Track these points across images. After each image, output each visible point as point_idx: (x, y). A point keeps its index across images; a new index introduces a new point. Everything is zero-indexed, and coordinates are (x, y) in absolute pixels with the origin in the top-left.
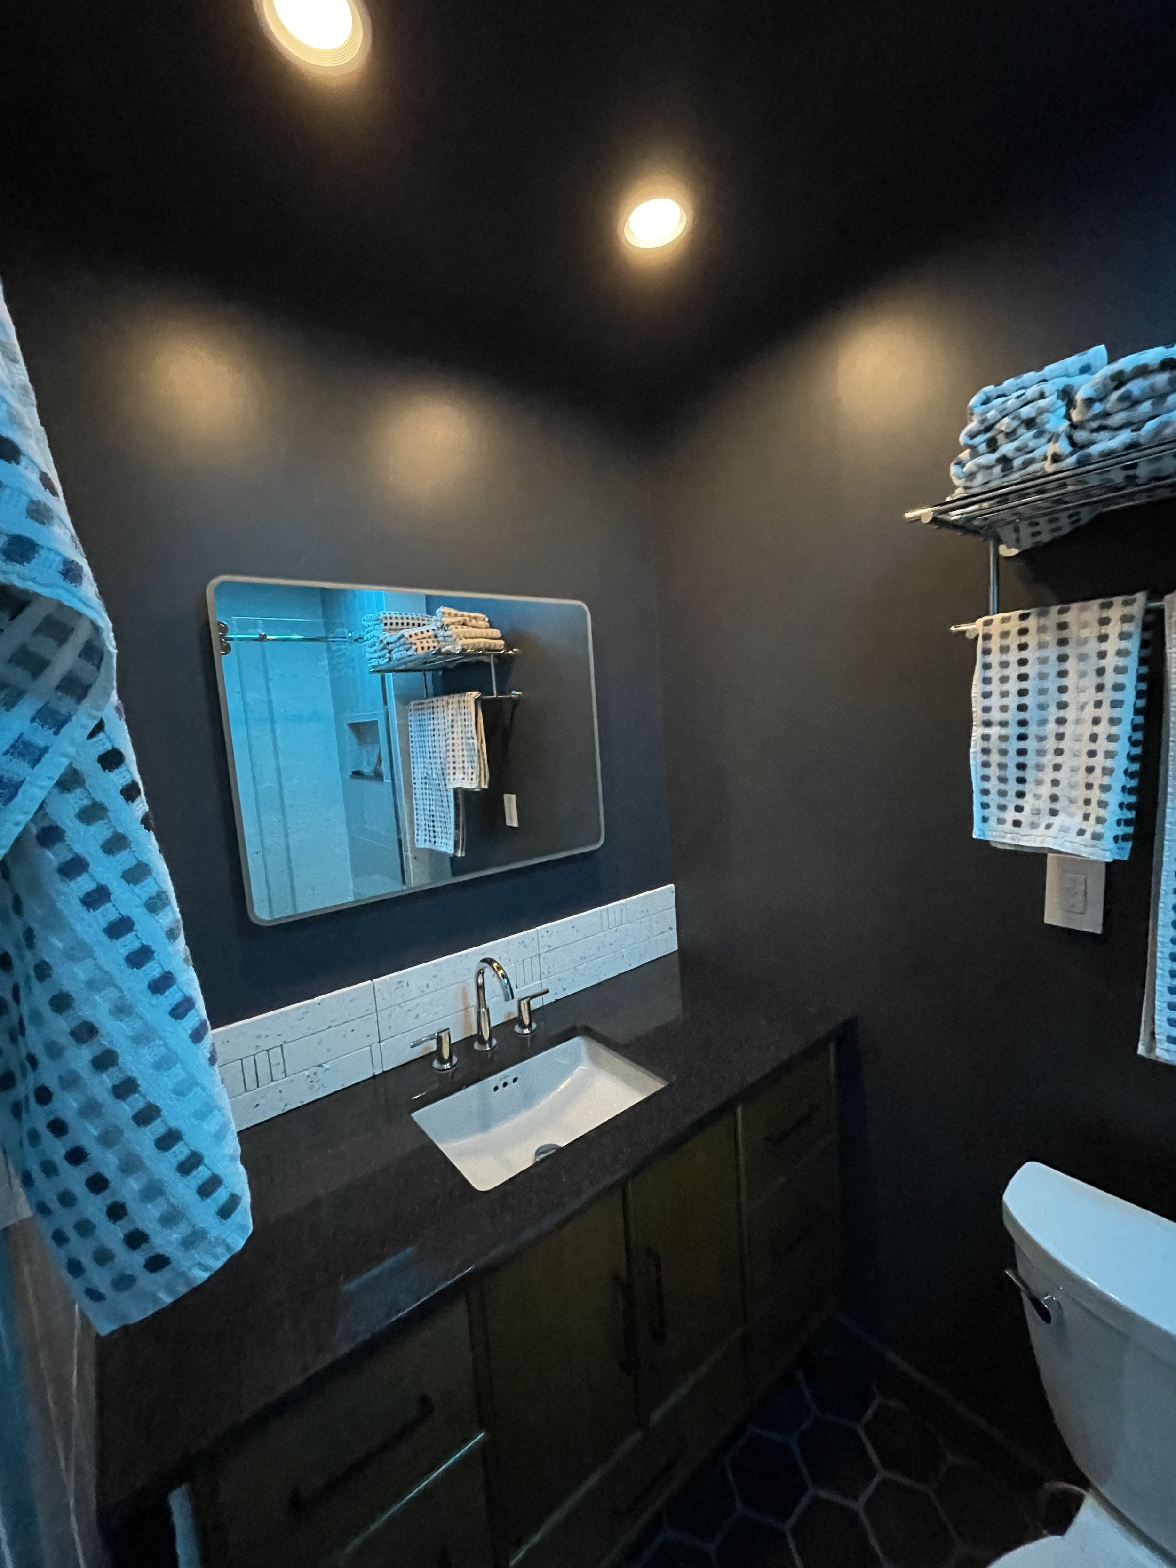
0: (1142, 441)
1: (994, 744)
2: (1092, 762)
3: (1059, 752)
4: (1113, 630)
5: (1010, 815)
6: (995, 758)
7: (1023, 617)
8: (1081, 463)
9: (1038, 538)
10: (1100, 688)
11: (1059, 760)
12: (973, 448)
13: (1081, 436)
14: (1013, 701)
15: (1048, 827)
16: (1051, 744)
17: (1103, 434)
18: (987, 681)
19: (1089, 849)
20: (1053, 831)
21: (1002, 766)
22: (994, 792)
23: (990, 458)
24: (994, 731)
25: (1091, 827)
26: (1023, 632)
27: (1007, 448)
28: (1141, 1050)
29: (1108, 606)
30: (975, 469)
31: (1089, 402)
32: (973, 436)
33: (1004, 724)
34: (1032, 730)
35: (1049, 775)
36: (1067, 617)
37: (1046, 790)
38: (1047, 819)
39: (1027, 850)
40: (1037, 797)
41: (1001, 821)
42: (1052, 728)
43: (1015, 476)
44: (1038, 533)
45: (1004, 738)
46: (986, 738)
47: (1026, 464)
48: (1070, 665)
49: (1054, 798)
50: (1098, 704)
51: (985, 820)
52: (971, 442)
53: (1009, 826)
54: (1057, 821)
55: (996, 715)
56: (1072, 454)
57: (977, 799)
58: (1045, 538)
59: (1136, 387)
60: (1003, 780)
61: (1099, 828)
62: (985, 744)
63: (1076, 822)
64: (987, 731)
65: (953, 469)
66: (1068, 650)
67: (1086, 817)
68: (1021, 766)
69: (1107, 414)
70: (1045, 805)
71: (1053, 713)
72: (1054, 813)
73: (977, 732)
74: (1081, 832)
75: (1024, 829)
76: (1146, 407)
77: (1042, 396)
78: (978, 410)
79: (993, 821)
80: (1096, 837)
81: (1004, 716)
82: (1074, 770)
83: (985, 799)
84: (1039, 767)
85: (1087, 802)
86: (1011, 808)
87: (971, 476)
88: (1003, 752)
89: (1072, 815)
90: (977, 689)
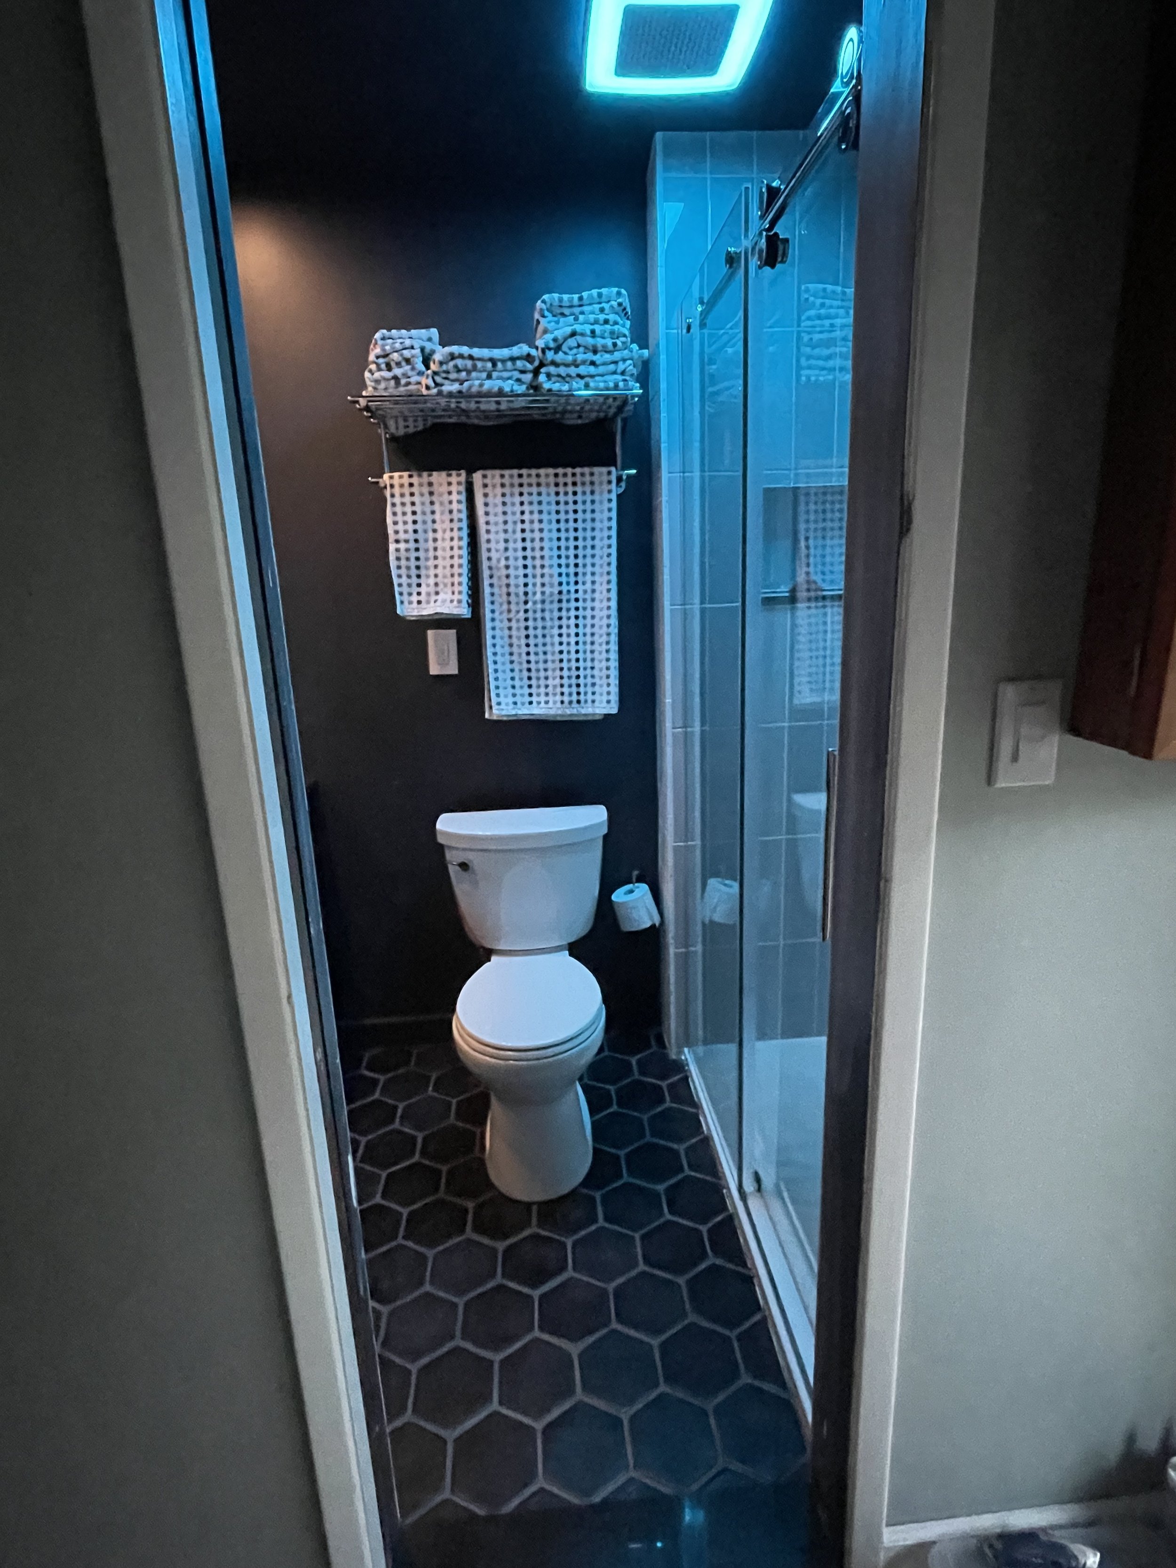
0: (464, 390)
1: (403, 554)
2: (452, 562)
3: (436, 558)
4: (454, 488)
5: (415, 598)
6: (403, 563)
7: (410, 476)
8: (440, 393)
9: (407, 430)
10: (452, 521)
11: (436, 562)
12: (378, 365)
13: (438, 379)
14: (410, 527)
15: (435, 601)
16: (431, 554)
17: (446, 382)
18: (395, 514)
19: (458, 609)
20: (438, 603)
21: (408, 568)
22: (405, 584)
23: (387, 374)
24: (402, 546)
25: (456, 597)
26: (411, 485)
27: (397, 371)
28: (487, 716)
29: (450, 475)
30: (379, 378)
31: (441, 363)
32: (378, 357)
33: (407, 541)
34: (421, 545)
35: (432, 572)
36: (433, 479)
37: (432, 581)
38: (433, 598)
39: (426, 618)
40: (428, 585)
41: (410, 603)
42: (431, 544)
43: (402, 389)
44: (408, 427)
45: (407, 550)
46: (397, 550)
47: (408, 384)
48: (437, 507)
49: (436, 584)
50: (452, 530)
51: (402, 602)
52: (376, 361)
53: (415, 605)
54: (440, 597)
55: (402, 536)
56: (435, 388)
57: (397, 589)
58: (411, 430)
59: (459, 362)
60: (409, 577)
61: (460, 597)
62: (398, 554)
63: (449, 596)
64: (398, 546)
65: (367, 374)
66: (434, 498)
67: (453, 593)
68: (418, 568)
69: (448, 372)
70: (432, 589)
71: (431, 535)
72: (437, 593)
73: (392, 547)
74: (452, 601)
75: (423, 605)
76: (464, 374)
77: (412, 348)
78: (380, 342)
79: (406, 603)
80: (460, 601)
81: (406, 536)
82: (444, 567)
83: (401, 589)
84: (427, 568)
85: (453, 584)
86: (415, 594)
87: (377, 381)
88: (408, 559)
89: (446, 593)
90: (389, 519)
